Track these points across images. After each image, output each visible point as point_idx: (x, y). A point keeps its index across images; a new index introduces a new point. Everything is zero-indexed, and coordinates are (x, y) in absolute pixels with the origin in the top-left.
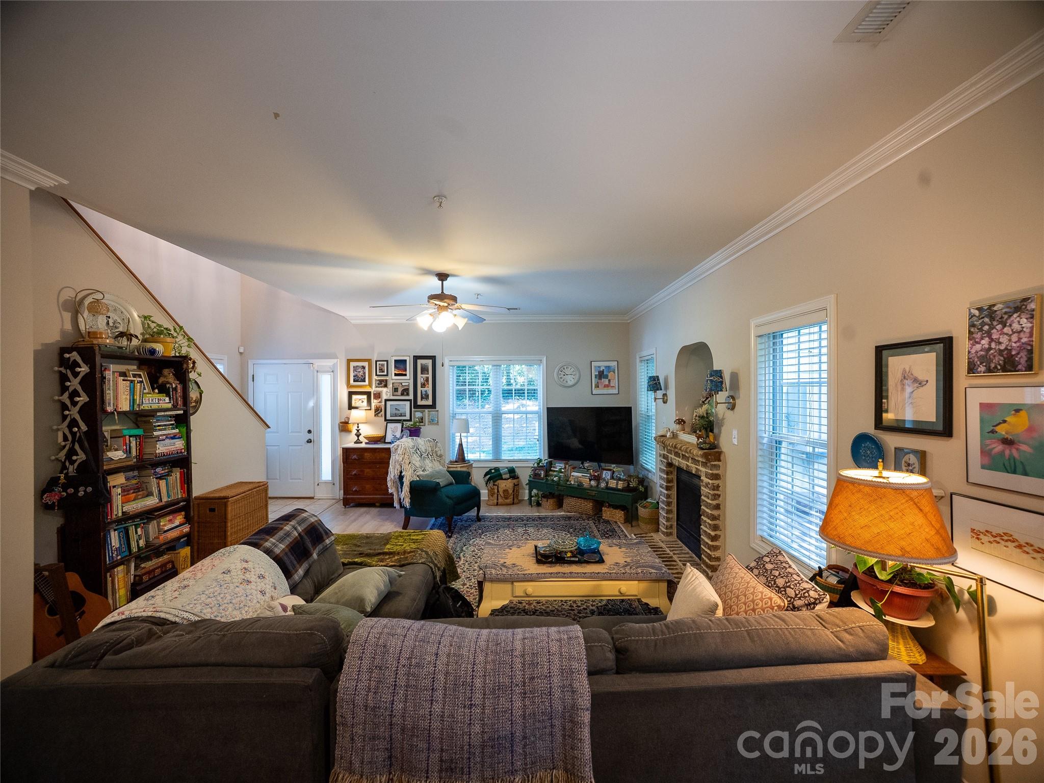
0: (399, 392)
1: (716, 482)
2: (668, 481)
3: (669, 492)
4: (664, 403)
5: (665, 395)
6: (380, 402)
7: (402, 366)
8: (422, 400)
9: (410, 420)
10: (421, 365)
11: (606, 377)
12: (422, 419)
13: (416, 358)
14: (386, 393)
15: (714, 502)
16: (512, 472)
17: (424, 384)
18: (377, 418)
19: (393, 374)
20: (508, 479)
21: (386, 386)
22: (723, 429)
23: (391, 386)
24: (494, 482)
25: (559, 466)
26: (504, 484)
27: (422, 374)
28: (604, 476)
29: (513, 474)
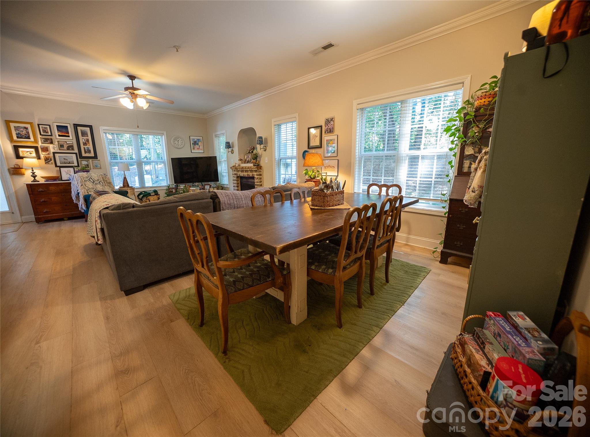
0: (65, 148)
1: (261, 177)
2: (238, 184)
3: (238, 188)
4: (232, 153)
5: (232, 150)
6: (48, 154)
7: (64, 130)
8: (85, 153)
9: (78, 166)
10: (81, 130)
11: (198, 144)
12: (88, 165)
13: (76, 126)
14: (52, 148)
15: (260, 184)
16: (156, 192)
17: (86, 143)
18: (47, 165)
19: (57, 136)
20: (154, 195)
21: (52, 143)
22: (262, 159)
23: (57, 143)
24: (146, 198)
25: (182, 186)
26: (153, 198)
27: (82, 136)
28: (206, 188)
29: (156, 193)
